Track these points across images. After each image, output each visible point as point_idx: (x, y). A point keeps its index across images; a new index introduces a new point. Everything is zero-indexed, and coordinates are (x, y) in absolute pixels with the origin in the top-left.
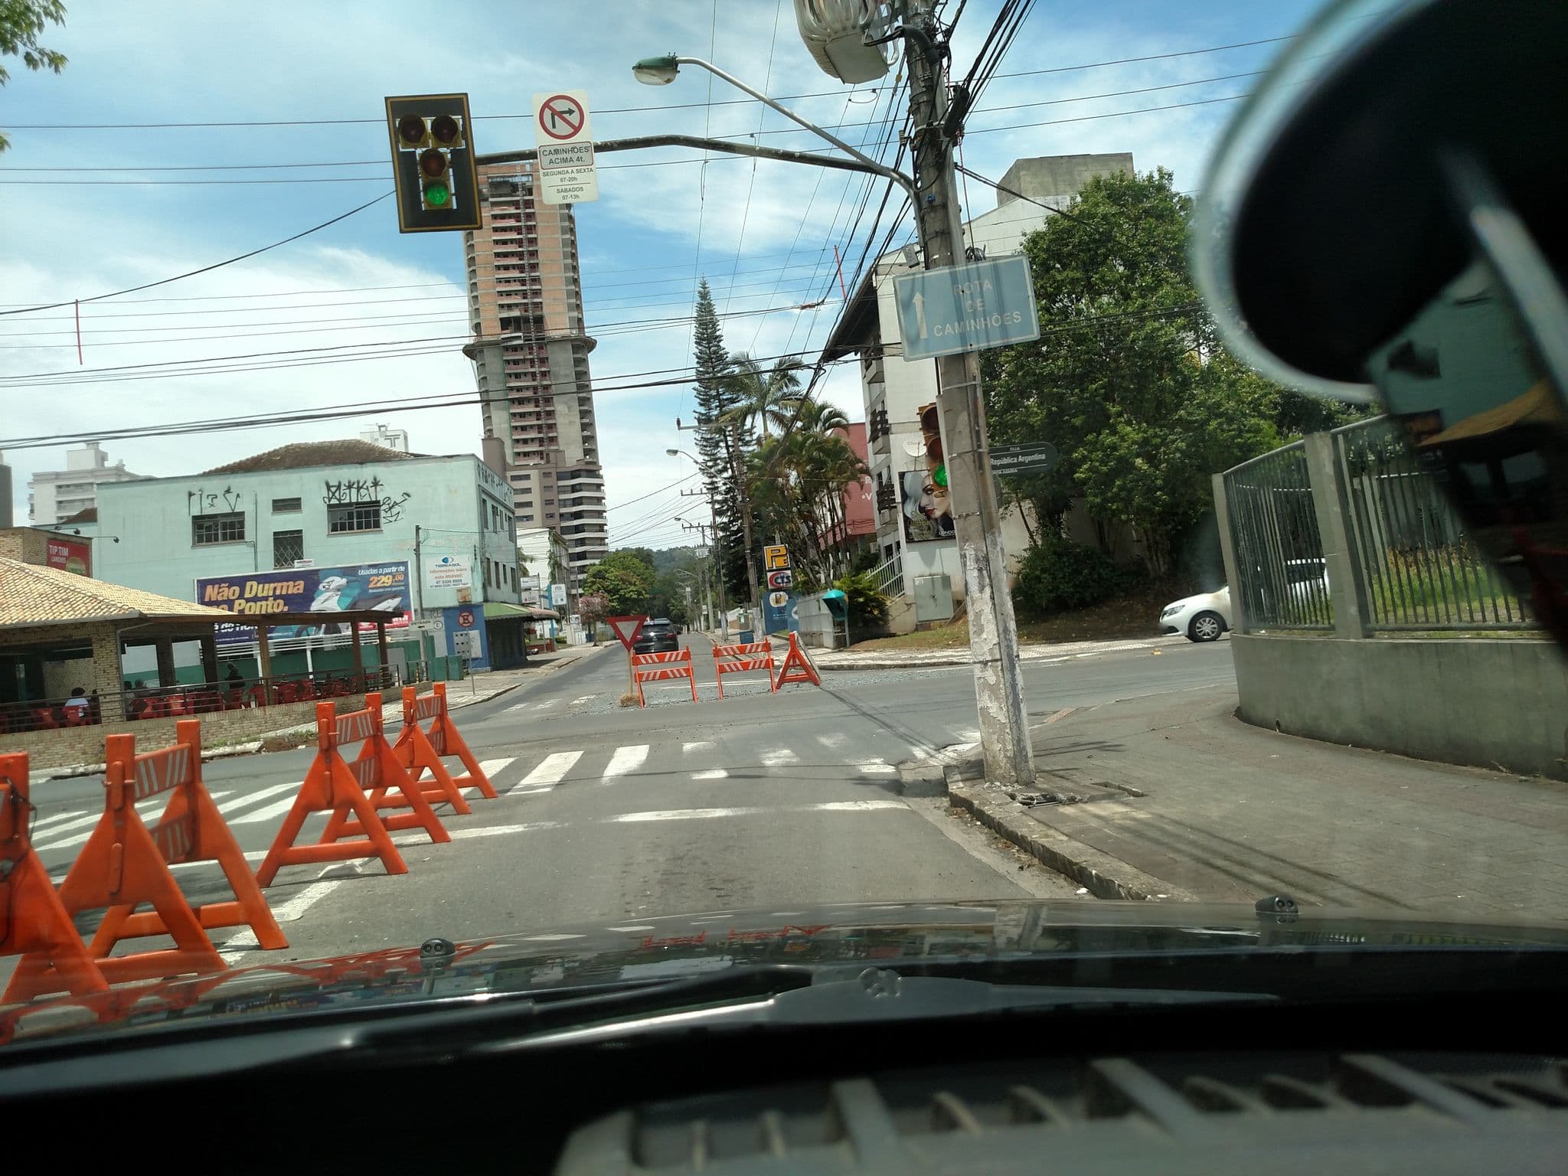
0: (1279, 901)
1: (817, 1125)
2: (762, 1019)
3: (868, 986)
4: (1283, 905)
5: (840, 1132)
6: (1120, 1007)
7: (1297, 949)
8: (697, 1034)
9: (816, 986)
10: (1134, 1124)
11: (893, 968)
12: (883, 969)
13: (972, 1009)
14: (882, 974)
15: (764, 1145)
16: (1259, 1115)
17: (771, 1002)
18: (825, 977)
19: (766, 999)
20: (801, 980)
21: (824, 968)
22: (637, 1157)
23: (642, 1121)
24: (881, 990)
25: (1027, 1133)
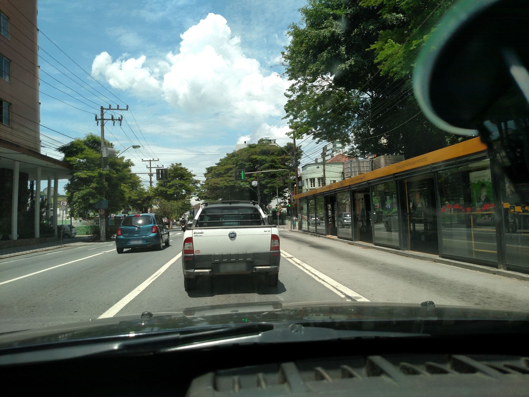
0: (429, 303)
1: (276, 377)
2: (257, 341)
3: (292, 330)
4: (430, 304)
5: (284, 380)
6: (377, 338)
7: (435, 319)
8: (235, 346)
9: (275, 330)
10: (383, 377)
11: (301, 324)
12: (298, 324)
13: (328, 338)
14: (297, 326)
15: (259, 384)
16: (426, 375)
17: (260, 335)
18: (277, 326)
19: (258, 334)
20: (269, 328)
21: (277, 324)
22: (216, 388)
23: (217, 375)
24: (297, 331)
25: (347, 381)
